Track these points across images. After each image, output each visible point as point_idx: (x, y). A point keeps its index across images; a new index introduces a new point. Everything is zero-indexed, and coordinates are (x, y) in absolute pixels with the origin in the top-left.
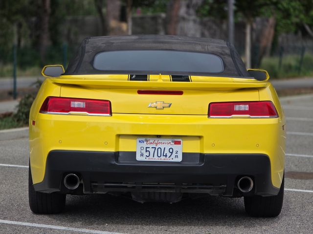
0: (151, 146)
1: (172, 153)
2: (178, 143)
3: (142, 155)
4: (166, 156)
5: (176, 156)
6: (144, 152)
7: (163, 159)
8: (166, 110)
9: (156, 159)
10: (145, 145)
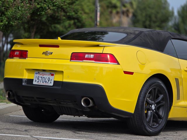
0: (40, 76)
1: (49, 80)
2: (52, 75)
3: (36, 81)
4: (46, 82)
5: (51, 83)
6: (37, 79)
7: (44, 84)
8: (50, 56)
9: (42, 84)
10: (38, 75)
